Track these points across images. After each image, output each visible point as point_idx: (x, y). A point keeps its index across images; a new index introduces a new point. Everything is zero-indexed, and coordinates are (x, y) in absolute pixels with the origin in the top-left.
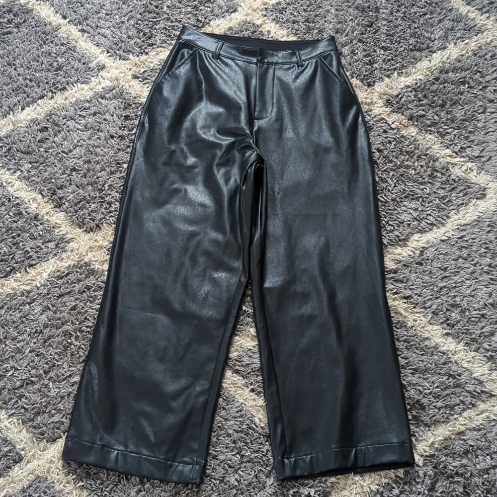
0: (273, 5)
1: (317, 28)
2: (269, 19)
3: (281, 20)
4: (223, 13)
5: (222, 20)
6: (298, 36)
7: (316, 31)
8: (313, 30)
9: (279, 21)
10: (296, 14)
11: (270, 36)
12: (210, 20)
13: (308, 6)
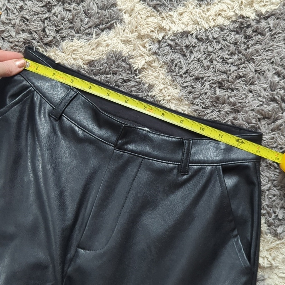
0: (175, 34)
1: (230, 104)
2: (159, 61)
3: (177, 69)
4: (90, 27)
5: (83, 42)
6: (195, 107)
7: (227, 108)
8: (224, 103)
9: (173, 71)
10: (206, 63)
11: (150, 94)
12: (63, 38)
13: (232, 54)
